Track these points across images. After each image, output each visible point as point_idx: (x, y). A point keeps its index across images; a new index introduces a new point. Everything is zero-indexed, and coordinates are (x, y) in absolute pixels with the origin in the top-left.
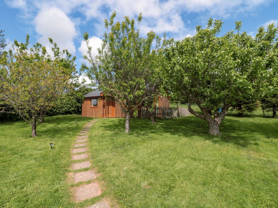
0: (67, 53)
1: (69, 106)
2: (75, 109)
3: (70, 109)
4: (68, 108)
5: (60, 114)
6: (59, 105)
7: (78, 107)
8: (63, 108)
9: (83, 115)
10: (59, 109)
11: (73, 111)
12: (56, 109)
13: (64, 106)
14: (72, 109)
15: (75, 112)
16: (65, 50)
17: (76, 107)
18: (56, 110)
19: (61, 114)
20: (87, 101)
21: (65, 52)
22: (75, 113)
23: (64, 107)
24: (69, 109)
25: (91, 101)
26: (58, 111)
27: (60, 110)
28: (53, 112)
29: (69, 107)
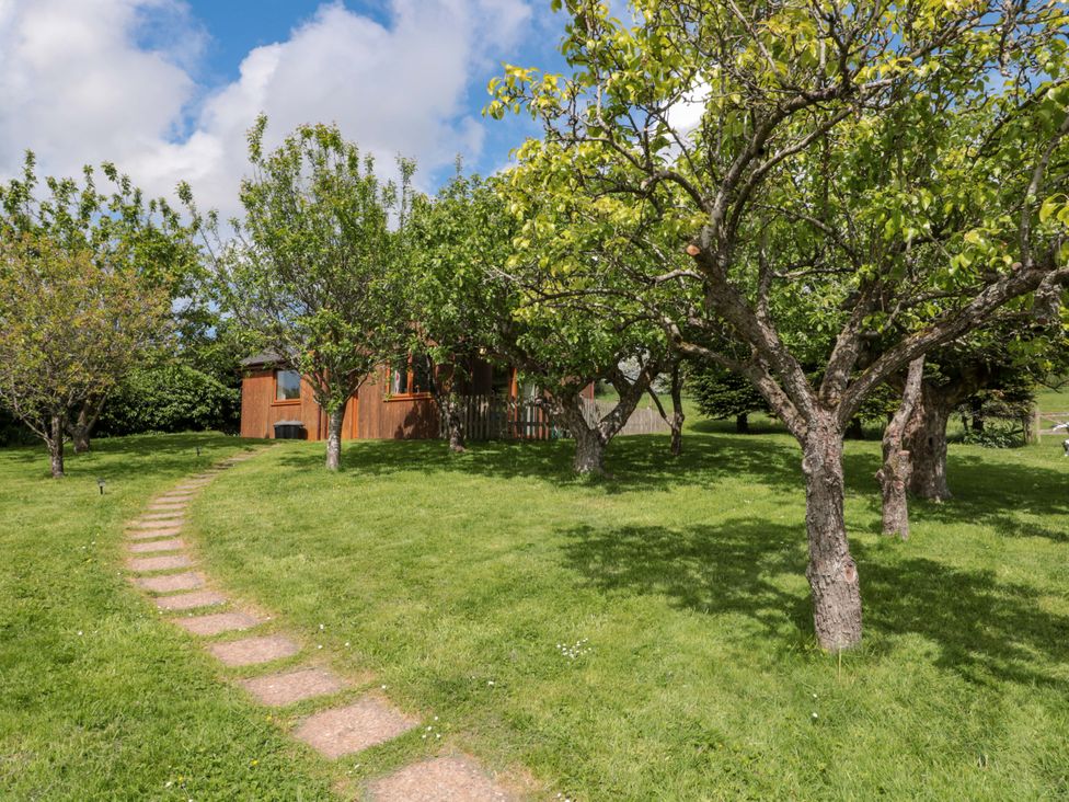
0: (166, 211)
1: (189, 397)
2: (212, 410)
3: (194, 408)
4: (185, 405)
5: (153, 428)
6: (152, 395)
7: (225, 402)
8: (165, 406)
9: (246, 431)
10: (150, 410)
11: (203, 416)
12: (141, 408)
13: (169, 397)
14: (203, 409)
15: (211, 421)
16: (157, 201)
17: (216, 404)
18: (139, 414)
19: (159, 428)
20: (262, 379)
21: (158, 207)
22: (215, 428)
23: (170, 402)
24: (188, 410)
25: (275, 377)
26: (148, 418)
27: (152, 415)
28: (129, 421)
29: (190, 402)
